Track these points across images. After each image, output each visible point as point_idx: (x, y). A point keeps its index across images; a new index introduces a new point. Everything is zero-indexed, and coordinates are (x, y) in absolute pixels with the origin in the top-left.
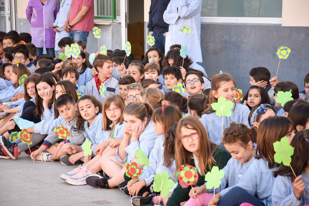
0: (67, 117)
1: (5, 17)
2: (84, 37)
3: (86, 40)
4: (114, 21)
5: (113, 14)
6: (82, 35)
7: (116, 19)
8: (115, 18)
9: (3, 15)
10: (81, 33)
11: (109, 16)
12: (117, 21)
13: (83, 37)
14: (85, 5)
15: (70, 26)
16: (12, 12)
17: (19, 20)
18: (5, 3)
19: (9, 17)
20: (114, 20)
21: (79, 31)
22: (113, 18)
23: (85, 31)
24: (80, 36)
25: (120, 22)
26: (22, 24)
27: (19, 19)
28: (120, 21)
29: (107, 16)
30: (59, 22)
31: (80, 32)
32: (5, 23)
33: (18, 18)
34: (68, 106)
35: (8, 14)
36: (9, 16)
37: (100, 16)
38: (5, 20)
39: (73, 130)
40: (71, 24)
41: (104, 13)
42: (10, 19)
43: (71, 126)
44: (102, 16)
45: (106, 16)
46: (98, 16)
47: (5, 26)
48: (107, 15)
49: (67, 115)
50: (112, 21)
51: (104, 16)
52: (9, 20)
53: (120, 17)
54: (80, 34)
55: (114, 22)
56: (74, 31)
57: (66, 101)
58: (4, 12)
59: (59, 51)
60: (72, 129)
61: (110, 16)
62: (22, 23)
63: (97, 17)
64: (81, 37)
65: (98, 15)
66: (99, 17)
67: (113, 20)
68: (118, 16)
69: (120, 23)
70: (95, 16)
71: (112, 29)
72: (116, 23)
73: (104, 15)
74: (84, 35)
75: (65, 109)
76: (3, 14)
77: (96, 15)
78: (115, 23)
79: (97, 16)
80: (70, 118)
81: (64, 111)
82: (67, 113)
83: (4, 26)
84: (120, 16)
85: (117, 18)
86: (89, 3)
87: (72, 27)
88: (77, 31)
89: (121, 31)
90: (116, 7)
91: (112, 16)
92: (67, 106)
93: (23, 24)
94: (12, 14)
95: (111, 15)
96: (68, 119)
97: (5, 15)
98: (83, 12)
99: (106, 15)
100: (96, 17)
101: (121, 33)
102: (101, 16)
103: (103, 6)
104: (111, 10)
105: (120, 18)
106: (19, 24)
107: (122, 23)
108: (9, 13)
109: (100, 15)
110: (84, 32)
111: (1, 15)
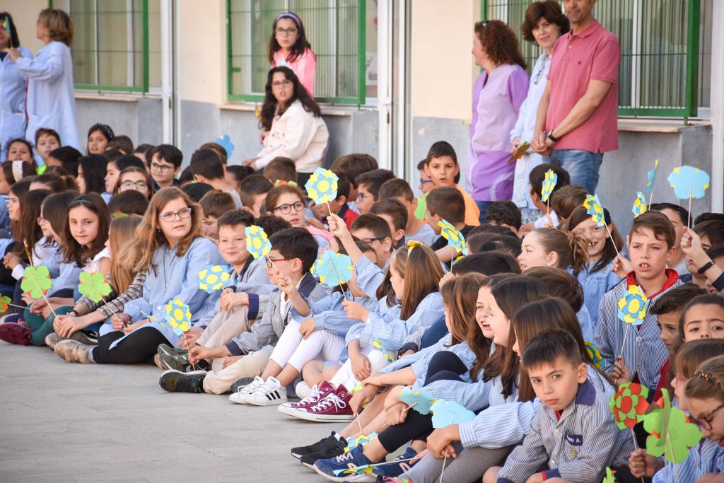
0: (550, 397)
1: (377, 113)
2: (592, 167)
3: (596, 177)
4: (689, 122)
5: (689, 102)
6: (587, 161)
7: (696, 116)
8: (694, 114)
9: (371, 109)
10: (583, 156)
11: (674, 108)
12: (701, 120)
13: (588, 169)
14: (598, 78)
15: (551, 137)
16: (397, 100)
17: (414, 122)
18: (379, 77)
19: (388, 115)
20: (689, 118)
21: (577, 151)
22: (688, 112)
23: (596, 152)
24: (581, 165)
25: (707, 123)
26: (421, 132)
27: (415, 118)
28: (709, 120)
29: (669, 108)
30: (526, 125)
31: (580, 154)
32: (377, 131)
33: (412, 116)
34: (557, 369)
35: (387, 105)
36: (388, 111)
37: (646, 107)
38: (378, 121)
39: (570, 442)
40: (557, 132)
41: (659, 100)
42: (391, 119)
43: (562, 428)
44: (655, 107)
45: (665, 108)
46: (642, 107)
47: (377, 139)
48: (670, 105)
49: (550, 393)
50: (683, 122)
51: (660, 107)
52: (388, 122)
53: (709, 111)
54: (581, 160)
55: (690, 124)
56: (563, 150)
57: (552, 351)
58: (374, 99)
59: (525, 210)
60: (566, 438)
61: (679, 108)
62: (423, 130)
63: (640, 109)
64: (583, 167)
65: (641, 105)
66: (644, 109)
67: (686, 119)
68: (702, 106)
69: (709, 128)
70: (633, 106)
71: (684, 146)
72: (698, 127)
73: (659, 105)
74: (591, 163)
75: (548, 376)
76: (375, 105)
77: (635, 103)
78: (692, 129)
79: (638, 107)
80: (560, 401)
81: (545, 380)
82: (551, 388)
83: (374, 138)
84: (709, 106)
85: (698, 113)
86: (609, 71)
87: (556, 140)
88: (571, 151)
89: (711, 150)
90: (697, 79)
91: (683, 108)
92: (554, 367)
93: (426, 132)
94: (397, 105)
95: (681, 105)
96: (554, 404)
97: (377, 109)
98: (593, 98)
99: (665, 102)
100: (635, 109)
101: (711, 158)
102: (651, 107)
103: (660, 80)
104: (681, 91)
105: (709, 113)
106: (415, 133)
107: (714, 127)
108: (389, 101)
109: (649, 105)
110: (592, 153)
111: (368, 109)
